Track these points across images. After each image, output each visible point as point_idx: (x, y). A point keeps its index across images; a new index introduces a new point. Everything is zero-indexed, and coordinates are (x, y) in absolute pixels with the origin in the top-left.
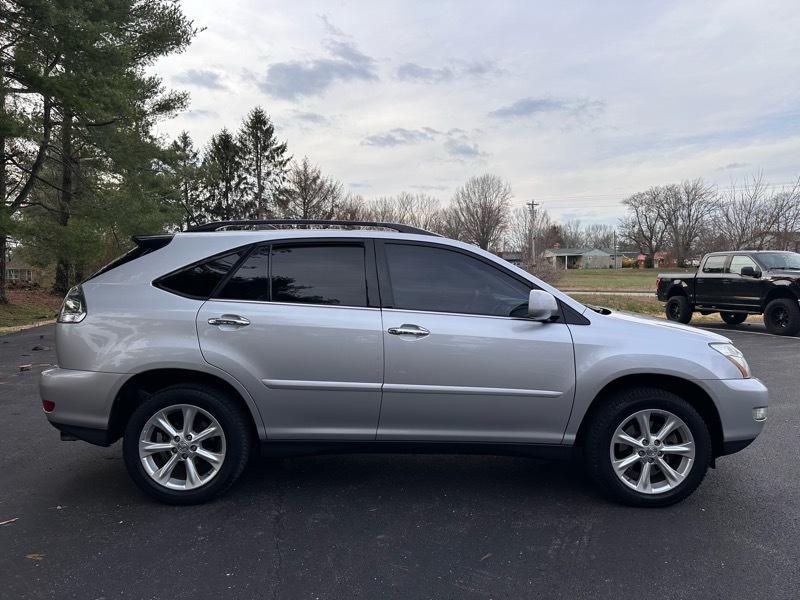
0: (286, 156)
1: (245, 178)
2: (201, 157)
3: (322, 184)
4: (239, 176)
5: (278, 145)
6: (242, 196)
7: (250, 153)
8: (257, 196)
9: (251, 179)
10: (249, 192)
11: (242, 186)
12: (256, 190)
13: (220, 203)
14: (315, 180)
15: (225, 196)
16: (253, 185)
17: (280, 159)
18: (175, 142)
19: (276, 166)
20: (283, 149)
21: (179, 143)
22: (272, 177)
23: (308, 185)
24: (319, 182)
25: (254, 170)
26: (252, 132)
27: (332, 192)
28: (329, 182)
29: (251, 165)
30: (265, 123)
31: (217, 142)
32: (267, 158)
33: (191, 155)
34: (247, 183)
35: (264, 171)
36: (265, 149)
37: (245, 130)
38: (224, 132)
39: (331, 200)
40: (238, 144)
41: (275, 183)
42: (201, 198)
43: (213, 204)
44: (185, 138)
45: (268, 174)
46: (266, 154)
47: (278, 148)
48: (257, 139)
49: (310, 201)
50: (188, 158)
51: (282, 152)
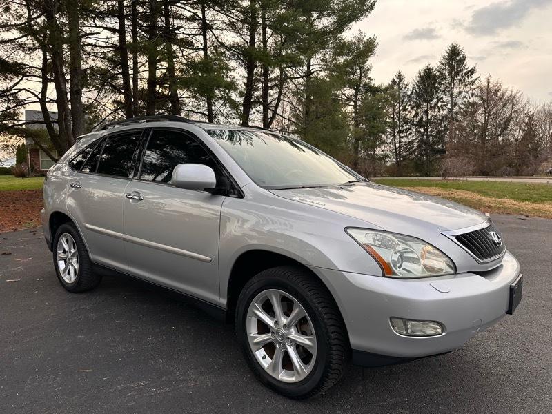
0: (475, 76)
1: (442, 98)
2: (410, 87)
3: (503, 95)
4: (437, 97)
5: (469, 69)
6: (439, 112)
7: (446, 79)
8: (450, 111)
9: (446, 98)
10: (444, 108)
11: (439, 104)
12: (449, 106)
13: (421, 119)
14: (497, 92)
15: (426, 112)
16: (447, 103)
17: (470, 79)
18: (393, 79)
19: (466, 86)
20: (472, 72)
21: (396, 80)
22: (463, 94)
23: (490, 96)
24: (499, 94)
25: (449, 92)
26: (448, 63)
27: (512, 101)
28: (509, 93)
29: (446, 88)
30: (459, 54)
31: (422, 74)
32: (460, 80)
33: (404, 86)
34: (443, 102)
35: (456, 91)
36: (457, 74)
37: (443, 62)
38: (428, 66)
39: (511, 106)
40: (438, 74)
41: (465, 99)
42: (408, 117)
43: (417, 120)
44: (399, 75)
45: (460, 93)
46: (459, 77)
47: (469, 71)
48: (452, 67)
49: (490, 110)
50: (401, 89)
51: (472, 74)
